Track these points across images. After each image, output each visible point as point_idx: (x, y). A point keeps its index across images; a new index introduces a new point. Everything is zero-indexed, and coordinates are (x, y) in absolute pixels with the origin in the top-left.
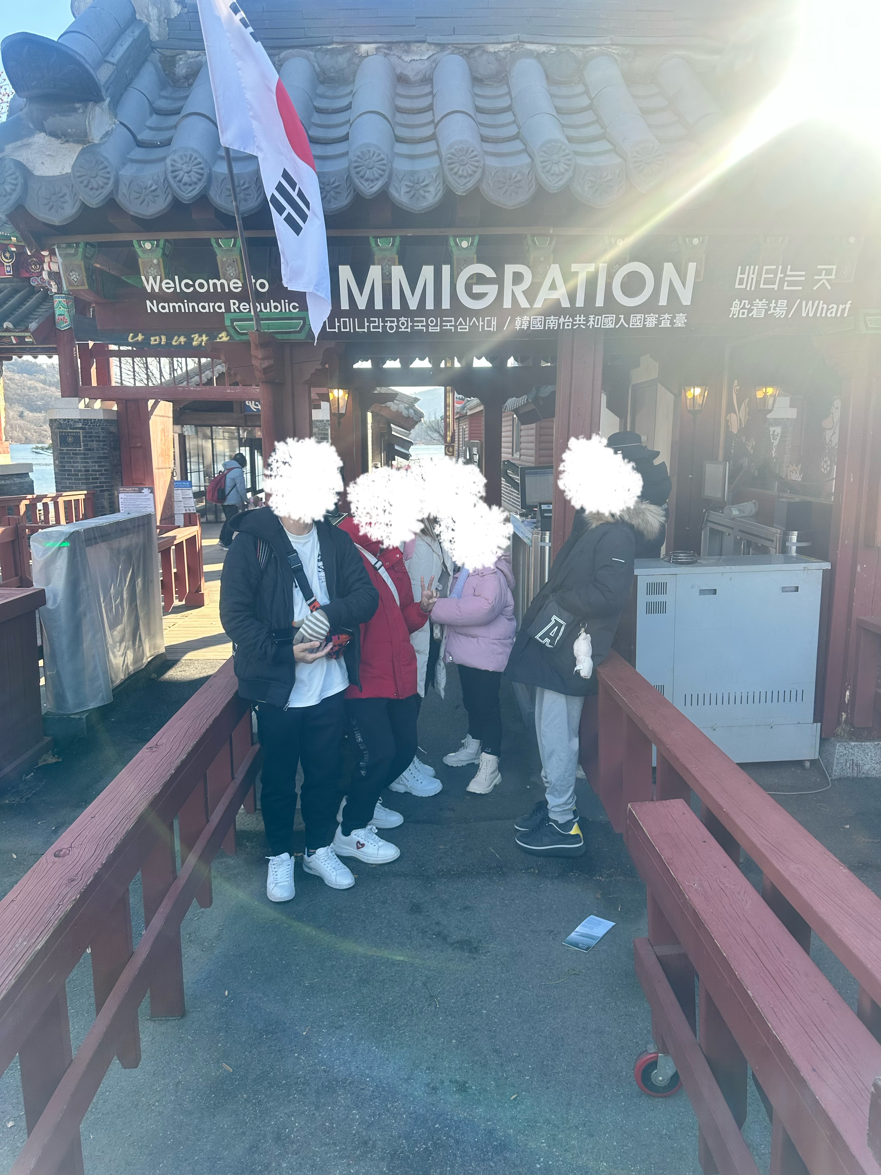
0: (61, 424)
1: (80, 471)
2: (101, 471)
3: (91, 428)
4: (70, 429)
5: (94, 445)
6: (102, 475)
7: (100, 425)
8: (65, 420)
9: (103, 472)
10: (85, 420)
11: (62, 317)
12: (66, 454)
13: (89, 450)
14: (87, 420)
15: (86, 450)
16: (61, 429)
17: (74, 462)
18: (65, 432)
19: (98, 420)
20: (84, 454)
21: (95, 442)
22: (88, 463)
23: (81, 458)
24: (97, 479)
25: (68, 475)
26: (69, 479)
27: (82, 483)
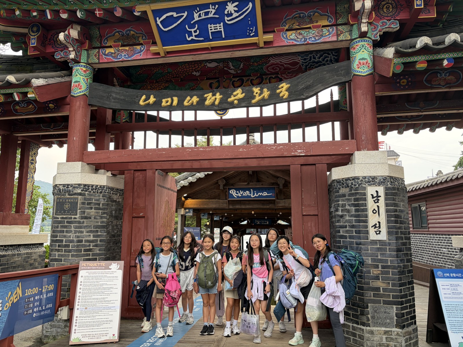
0: (60, 190)
1: (72, 241)
2: (97, 241)
3: (92, 195)
4: (69, 195)
5: (93, 212)
6: (96, 246)
7: (101, 193)
8: (64, 185)
9: (99, 243)
10: (85, 185)
11: (77, 84)
12: (60, 222)
13: (86, 218)
14: (89, 186)
15: (82, 218)
16: (59, 195)
17: (67, 232)
18: (63, 199)
19: (101, 187)
20: (79, 222)
21: (93, 210)
22: (82, 232)
23: (76, 227)
24: (90, 250)
25: (59, 246)
26: (58, 251)
27: (73, 256)
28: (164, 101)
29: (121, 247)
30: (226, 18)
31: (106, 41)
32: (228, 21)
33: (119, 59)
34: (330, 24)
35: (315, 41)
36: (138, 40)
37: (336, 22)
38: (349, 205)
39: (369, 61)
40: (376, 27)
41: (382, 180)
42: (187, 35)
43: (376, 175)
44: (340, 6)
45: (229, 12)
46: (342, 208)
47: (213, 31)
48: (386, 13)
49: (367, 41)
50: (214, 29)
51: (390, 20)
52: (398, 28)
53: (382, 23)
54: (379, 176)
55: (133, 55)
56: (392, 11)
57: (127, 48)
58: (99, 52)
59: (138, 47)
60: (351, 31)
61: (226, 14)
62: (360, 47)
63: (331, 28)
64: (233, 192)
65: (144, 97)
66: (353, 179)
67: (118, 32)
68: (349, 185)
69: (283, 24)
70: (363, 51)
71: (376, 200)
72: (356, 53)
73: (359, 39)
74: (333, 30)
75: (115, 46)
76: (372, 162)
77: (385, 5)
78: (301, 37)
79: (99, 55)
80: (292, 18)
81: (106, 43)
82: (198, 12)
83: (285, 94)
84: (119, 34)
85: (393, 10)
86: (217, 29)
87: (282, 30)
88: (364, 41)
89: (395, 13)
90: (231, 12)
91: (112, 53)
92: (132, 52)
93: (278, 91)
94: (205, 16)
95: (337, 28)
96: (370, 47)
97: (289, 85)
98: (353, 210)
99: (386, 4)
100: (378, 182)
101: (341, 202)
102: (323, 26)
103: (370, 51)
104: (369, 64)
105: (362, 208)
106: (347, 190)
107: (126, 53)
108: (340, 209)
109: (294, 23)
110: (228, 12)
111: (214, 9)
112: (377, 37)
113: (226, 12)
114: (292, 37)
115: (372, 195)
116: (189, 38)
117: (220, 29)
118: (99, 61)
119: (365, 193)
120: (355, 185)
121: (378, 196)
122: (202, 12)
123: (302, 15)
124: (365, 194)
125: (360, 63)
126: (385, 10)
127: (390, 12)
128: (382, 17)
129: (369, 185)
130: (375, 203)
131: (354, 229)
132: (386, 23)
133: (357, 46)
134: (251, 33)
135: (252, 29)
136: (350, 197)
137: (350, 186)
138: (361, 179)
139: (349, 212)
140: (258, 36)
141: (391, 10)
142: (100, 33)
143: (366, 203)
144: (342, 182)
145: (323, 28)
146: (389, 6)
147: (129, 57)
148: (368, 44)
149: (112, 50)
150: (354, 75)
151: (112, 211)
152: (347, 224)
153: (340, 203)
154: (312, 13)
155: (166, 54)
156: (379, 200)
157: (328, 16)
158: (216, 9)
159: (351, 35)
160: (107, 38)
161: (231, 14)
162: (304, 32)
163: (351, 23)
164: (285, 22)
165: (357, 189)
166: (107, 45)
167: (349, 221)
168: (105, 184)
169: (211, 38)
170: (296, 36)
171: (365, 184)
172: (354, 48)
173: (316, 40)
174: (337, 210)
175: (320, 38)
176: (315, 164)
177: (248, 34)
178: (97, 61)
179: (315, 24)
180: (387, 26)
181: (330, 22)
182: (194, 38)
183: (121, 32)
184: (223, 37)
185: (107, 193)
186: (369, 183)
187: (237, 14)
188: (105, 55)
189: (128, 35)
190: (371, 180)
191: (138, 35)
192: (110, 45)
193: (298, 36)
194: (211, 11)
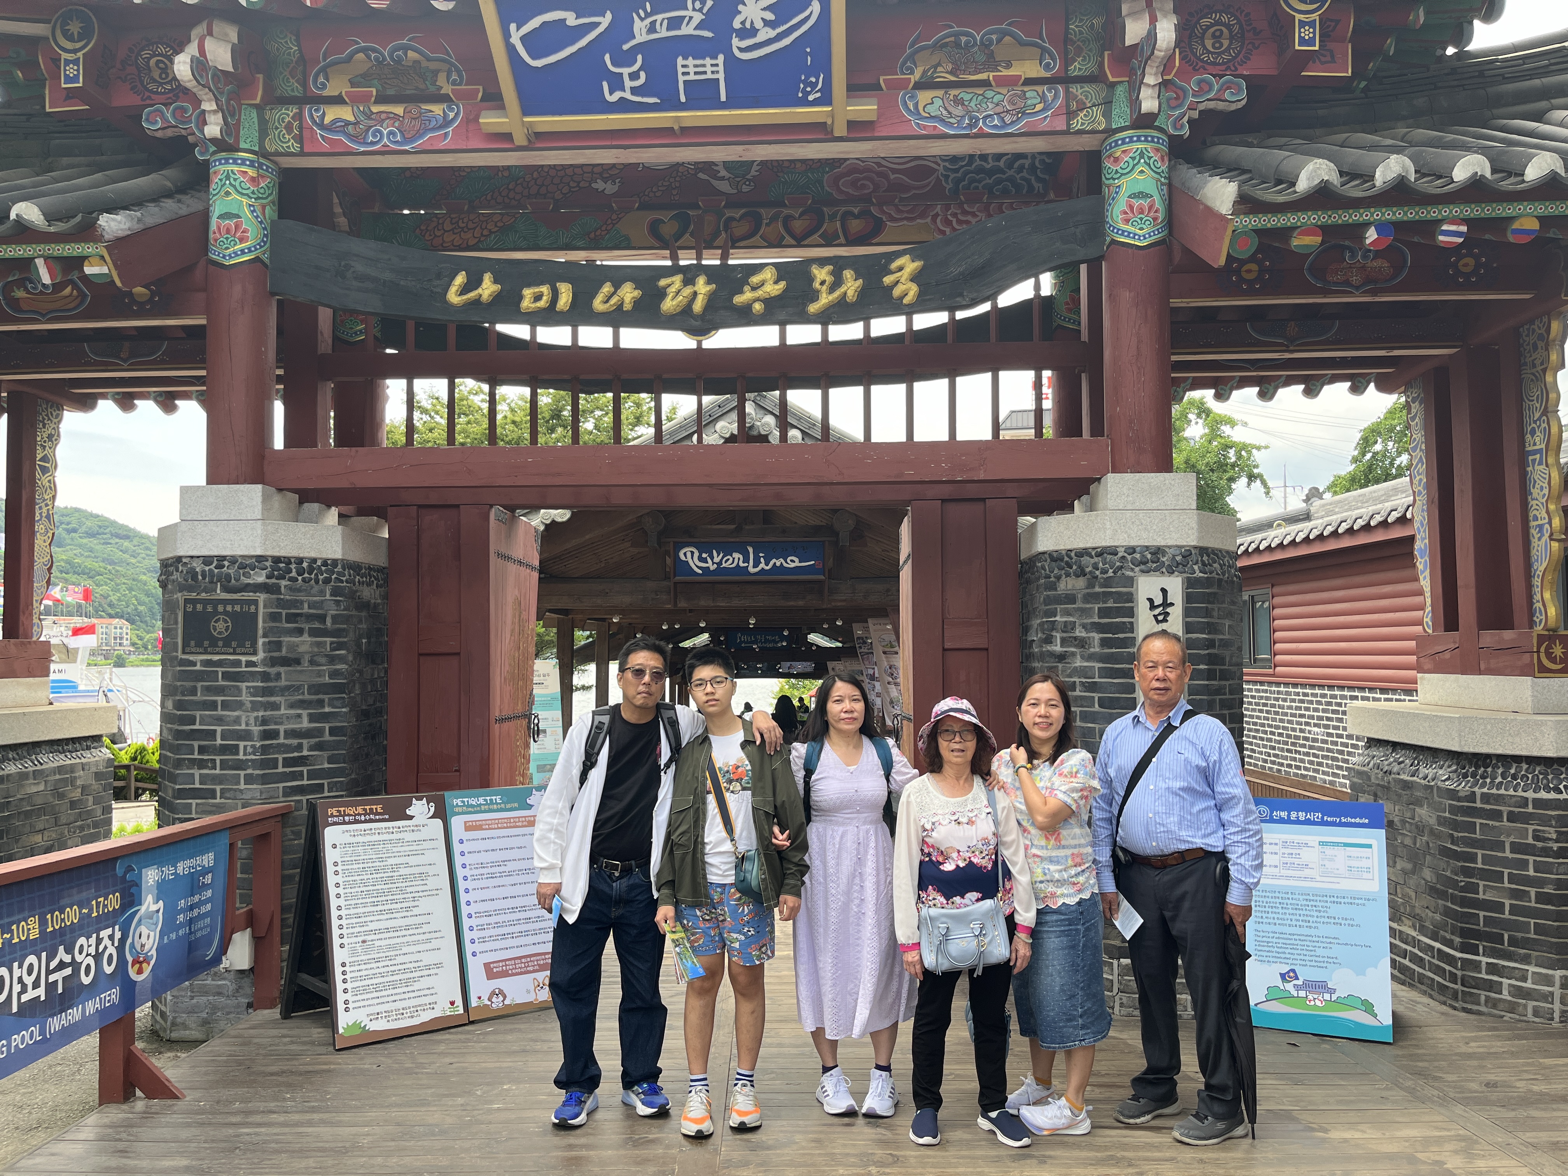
0: (193, 574)
1: (246, 735)
2: (320, 732)
3: (299, 590)
4: (226, 589)
5: (304, 643)
6: (319, 747)
7: (327, 581)
8: (207, 560)
9: (327, 737)
10: (277, 560)
11: (232, 223)
12: (199, 676)
13: (286, 662)
14: (288, 561)
15: (273, 662)
16: (190, 589)
17: (226, 706)
18: (205, 602)
19: (325, 563)
20: (265, 677)
21: (306, 637)
22: (275, 707)
23: (255, 692)
24: (302, 761)
25: (202, 750)
26: (201, 764)
27: (249, 779)
28: (528, 293)
30: (735, 42)
31: (321, 79)
32: (741, 50)
33: (373, 143)
34: (1048, 75)
35: (1002, 127)
36: (434, 83)
37: (1067, 70)
38: (1084, 626)
39: (1158, 204)
40: (1181, 93)
41: (1179, 558)
42: (605, 85)
43: (1163, 544)
44: (1081, 20)
45: (748, 25)
46: (1065, 635)
47: (692, 77)
48: (1212, 53)
49: (1153, 141)
50: (696, 73)
51: (1221, 76)
52: (1244, 102)
53: (1199, 83)
54: (1169, 547)
55: (421, 136)
56: (1229, 48)
57: (399, 110)
58: (299, 116)
59: (437, 109)
60: (1108, 103)
61: (736, 30)
62: (1133, 158)
63: (1049, 90)
64: (689, 555)
65: (460, 279)
66: (1099, 555)
67: (364, 50)
68: (1088, 570)
69: (905, 63)
70: (1142, 172)
71: (1160, 614)
72: (1122, 174)
73: (1130, 133)
74: (1056, 97)
75: (356, 100)
76: (1154, 506)
77: (1208, 27)
78: (958, 111)
79: (301, 128)
80: (934, 45)
81: (324, 86)
82: (648, 15)
83: (909, 289)
84: (369, 57)
85: (1231, 44)
86: (705, 73)
87: (902, 85)
88: (1146, 141)
89: (1237, 55)
90: (752, 22)
91: (348, 123)
92: (417, 124)
93: (888, 280)
94: (668, 29)
95: (1067, 92)
96: (1163, 160)
97: (918, 264)
98: (1097, 642)
99: (1212, 25)
100: (1167, 563)
101: (1062, 616)
102: (1028, 82)
103: (1160, 171)
104: (1156, 211)
105: (1121, 636)
106: (1081, 583)
107: (396, 124)
108: (1058, 636)
109: (939, 64)
110: (743, 23)
111: (700, 10)
112: (1182, 126)
113: (737, 24)
114: (933, 110)
115: (1150, 600)
116: (611, 94)
117: (713, 72)
118: (302, 148)
119: (1132, 594)
120: (1104, 572)
121: (1166, 604)
122: (659, 17)
123: (964, 39)
124: (1130, 598)
125: (1131, 207)
126: (1209, 43)
127: (1223, 52)
128: (1200, 64)
129: (1143, 571)
130: (1158, 622)
131: (1096, 696)
132: (1211, 86)
133: (1124, 152)
134: (809, 93)
135: (813, 80)
136: (1088, 602)
137: (1090, 572)
138: (1120, 554)
139: (1083, 647)
140: (829, 103)
141: (1226, 43)
142: (300, 50)
143: (1132, 623)
144: (1066, 559)
145: (1026, 89)
146: (1221, 31)
147: (406, 140)
148: (1157, 150)
149: (346, 113)
150: (1113, 242)
151: (361, 637)
152: (1077, 680)
153: (1058, 618)
154: (994, 37)
155: (533, 139)
156: (1167, 614)
157: (1044, 50)
158: (705, 11)
159: (1107, 115)
160: (324, 70)
161: (753, 32)
162: (971, 96)
163: (1111, 79)
164: (911, 57)
165: (1107, 583)
166: (326, 93)
167: (1083, 672)
168: (338, 555)
169: (683, 99)
170: (946, 109)
171: (1132, 570)
172: (1116, 160)
173: (1005, 125)
174: (1049, 640)
175: (1018, 118)
176: (983, 500)
177: (800, 95)
178: (294, 147)
179: (1004, 72)
180: (1211, 95)
181: (1047, 67)
182: (628, 95)
183: (374, 50)
184: (723, 98)
185: (347, 582)
186: (1143, 567)
187: (772, 33)
188: (322, 126)
189: (399, 61)
190: (1149, 556)
191: (433, 66)
192: (336, 94)
193: (951, 109)
194: (691, 18)
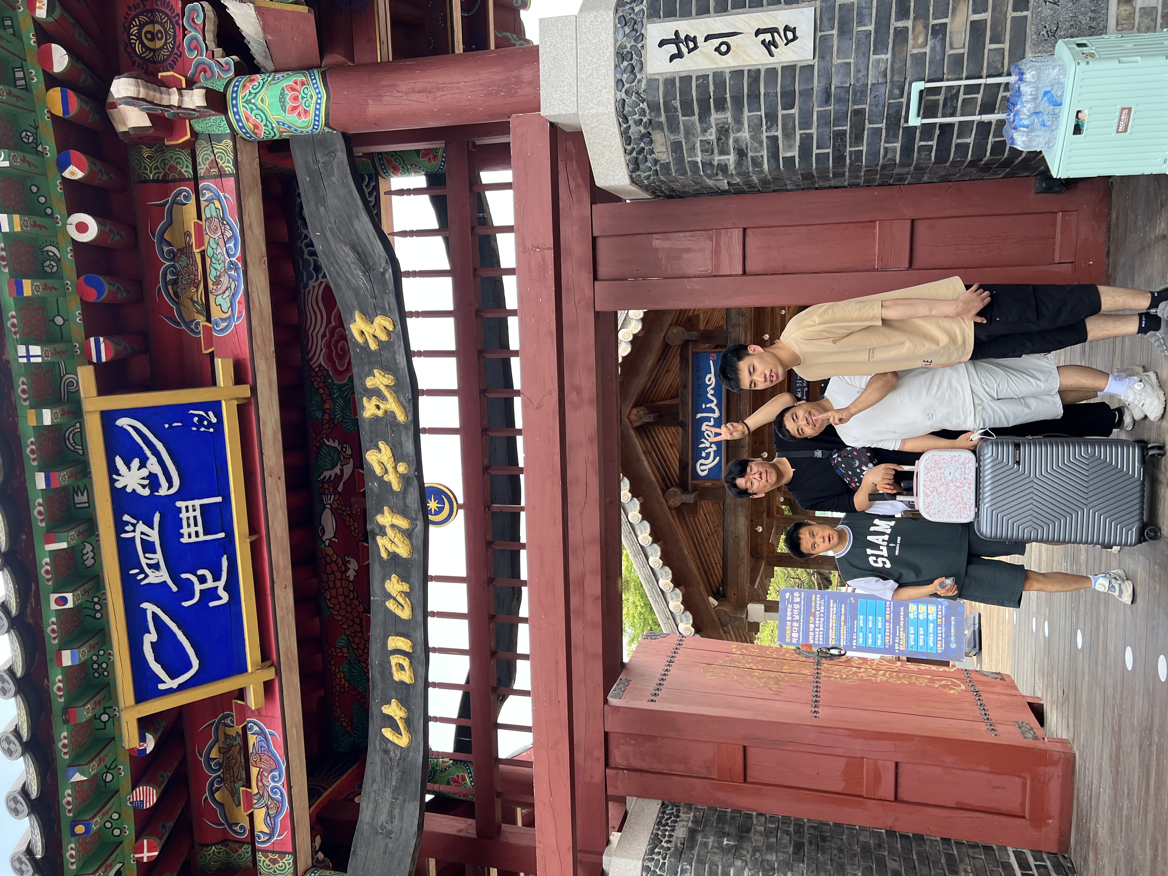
28: (398, 676)
29: (836, 825)
30: (163, 491)
31: (237, 828)
32: (170, 486)
33: (282, 795)
34: (193, 197)
35: (236, 239)
36: (235, 739)
37: (188, 179)
38: (704, 131)
39: (290, 81)
40: (201, 67)
41: (627, 30)
42: (212, 604)
43: (612, 49)
44: (146, 169)
45: (146, 482)
46: (716, 151)
47: (200, 528)
48: (166, 40)
49: (237, 92)
50: (196, 525)
51: (185, 29)
52: (206, 4)
53: (191, 50)
54: (616, 41)
55: (273, 754)
56: (162, 25)
57: (254, 771)
58: (265, 852)
59: (252, 739)
60: (210, 137)
61: (152, 492)
62: (252, 110)
63: (204, 195)
64: (703, 468)
65: (387, 733)
66: (626, 120)
67: (212, 794)
68: (643, 131)
69: (192, 330)
70: (262, 100)
71: (688, 46)
72: (267, 120)
73: (231, 115)
74: (208, 189)
75: (249, 805)
76: (572, 62)
77: (144, 45)
78: (225, 280)
79: (273, 852)
80: (177, 303)
81: (242, 827)
82: (142, 571)
83: (380, 325)
85: (158, 22)
86: (195, 518)
87: (208, 331)
88: (236, 98)
89: (166, 15)
90: (143, 478)
91: (268, 814)
92: (264, 757)
93: (373, 346)
94: (155, 552)
95: (203, 178)
96: (252, 81)
97: (357, 316)
98: (720, 116)
99: (142, 42)
100: (633, 43)
101: (696, 155)
102: (199, 217)
103: (261, 83)
104: (296, 83)
105: (712, 88)
106: (658, 136)
107: (266, 774)
108: (717, 158)
109: (192, 299)
110: (144, 487)
111: (134, 525)
112: (227, 63)
113: (146, 492)
114: (226, 305)
115: (672, 58)
116: (220, 598)
117: (194, 510)
118: (289, 853)
119: (666, 80)
120: (643, 112)
121: (676, 40)
122: (144, 562)
123: (169, 277)
124: (670, 82)
125: (294, 108)
126: (159, 44)
127: (165, 29)
128: (175, 51)
129: (641, 69)
130: (696, 47)
131: (781, 113)
132: (194, 38)
133: (248, 120)
134: (210, 422)
135: (196, 419)
136: (679, 128)
137: (645, 127)
138: (624, 96)
139: (727, 130)
140: (219, 403)
141: (158, 27)
142: (214, 844)
143: (698, 78)
144: (634, 154)
145: (204, 218)
146: (147, 32)
147: (278, 768)
148: (244, 86)
149: (260, 815)
150: (327, 124)
151: (720, 847)
152: (765, 135)
153: (699, 160)
154: (166, 249)
155: (268, 663)
156: (687, 37)
157: (174, 202)
158: (135, 521)
159: (219, 138)
160: (230, 826)
161: (152, 478)
162: (212, 269)
163: (188, 136)
164: (188, 324)
165: (654, 107)
167: (756, 128)
168: (639, 864)
169: (222, 535)
170: (224, 292)
171: (640, 81)
172: (256, 127)
173: (234, 236)
174: (723, 168)
175: (228, 224)
176: (594, 239)
177: (212, 430)
178: (288, 859)
179: (193, 240)
180: (201, 39)
181: (187, 198)
182: (221, 584)
183: (212, 785)
184: (219, 499)
185: (664, 858)
186: (637, 70)
187: (152, 460)
188: (271, 835)
189: (220, 765)
190: (625, 63)
191: (221, 737)
193: (224, 288)
194: (142, 533)
